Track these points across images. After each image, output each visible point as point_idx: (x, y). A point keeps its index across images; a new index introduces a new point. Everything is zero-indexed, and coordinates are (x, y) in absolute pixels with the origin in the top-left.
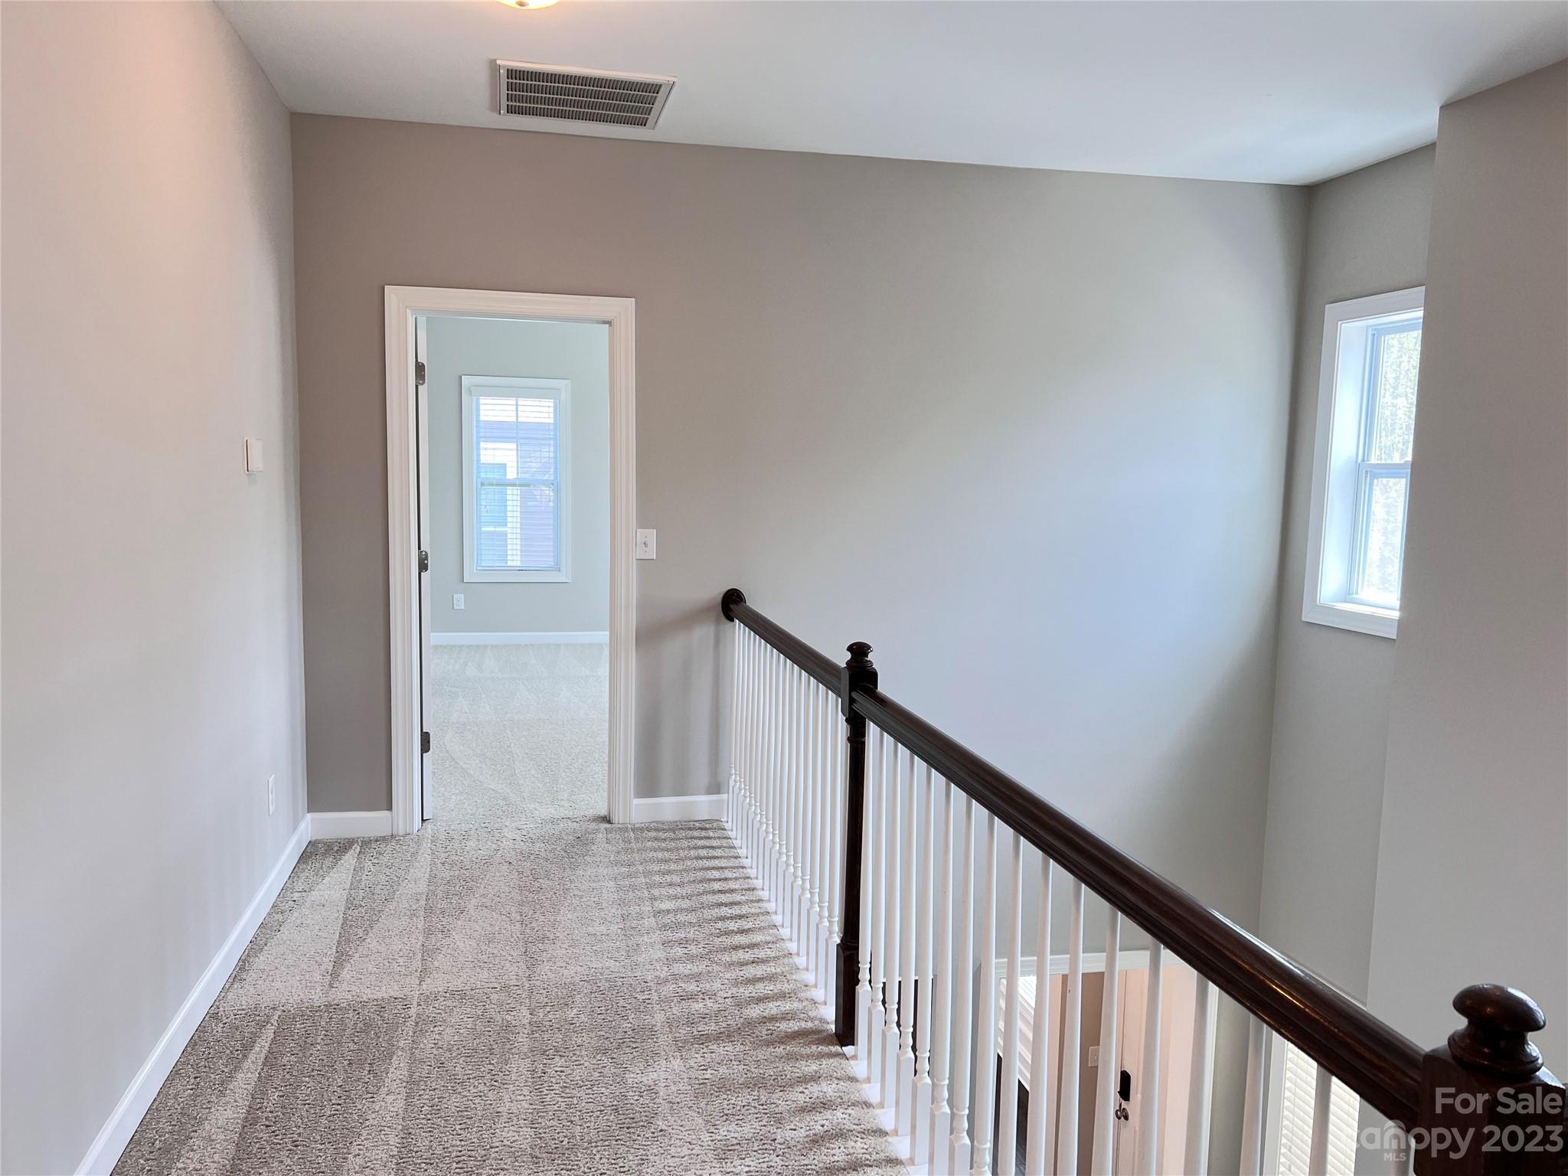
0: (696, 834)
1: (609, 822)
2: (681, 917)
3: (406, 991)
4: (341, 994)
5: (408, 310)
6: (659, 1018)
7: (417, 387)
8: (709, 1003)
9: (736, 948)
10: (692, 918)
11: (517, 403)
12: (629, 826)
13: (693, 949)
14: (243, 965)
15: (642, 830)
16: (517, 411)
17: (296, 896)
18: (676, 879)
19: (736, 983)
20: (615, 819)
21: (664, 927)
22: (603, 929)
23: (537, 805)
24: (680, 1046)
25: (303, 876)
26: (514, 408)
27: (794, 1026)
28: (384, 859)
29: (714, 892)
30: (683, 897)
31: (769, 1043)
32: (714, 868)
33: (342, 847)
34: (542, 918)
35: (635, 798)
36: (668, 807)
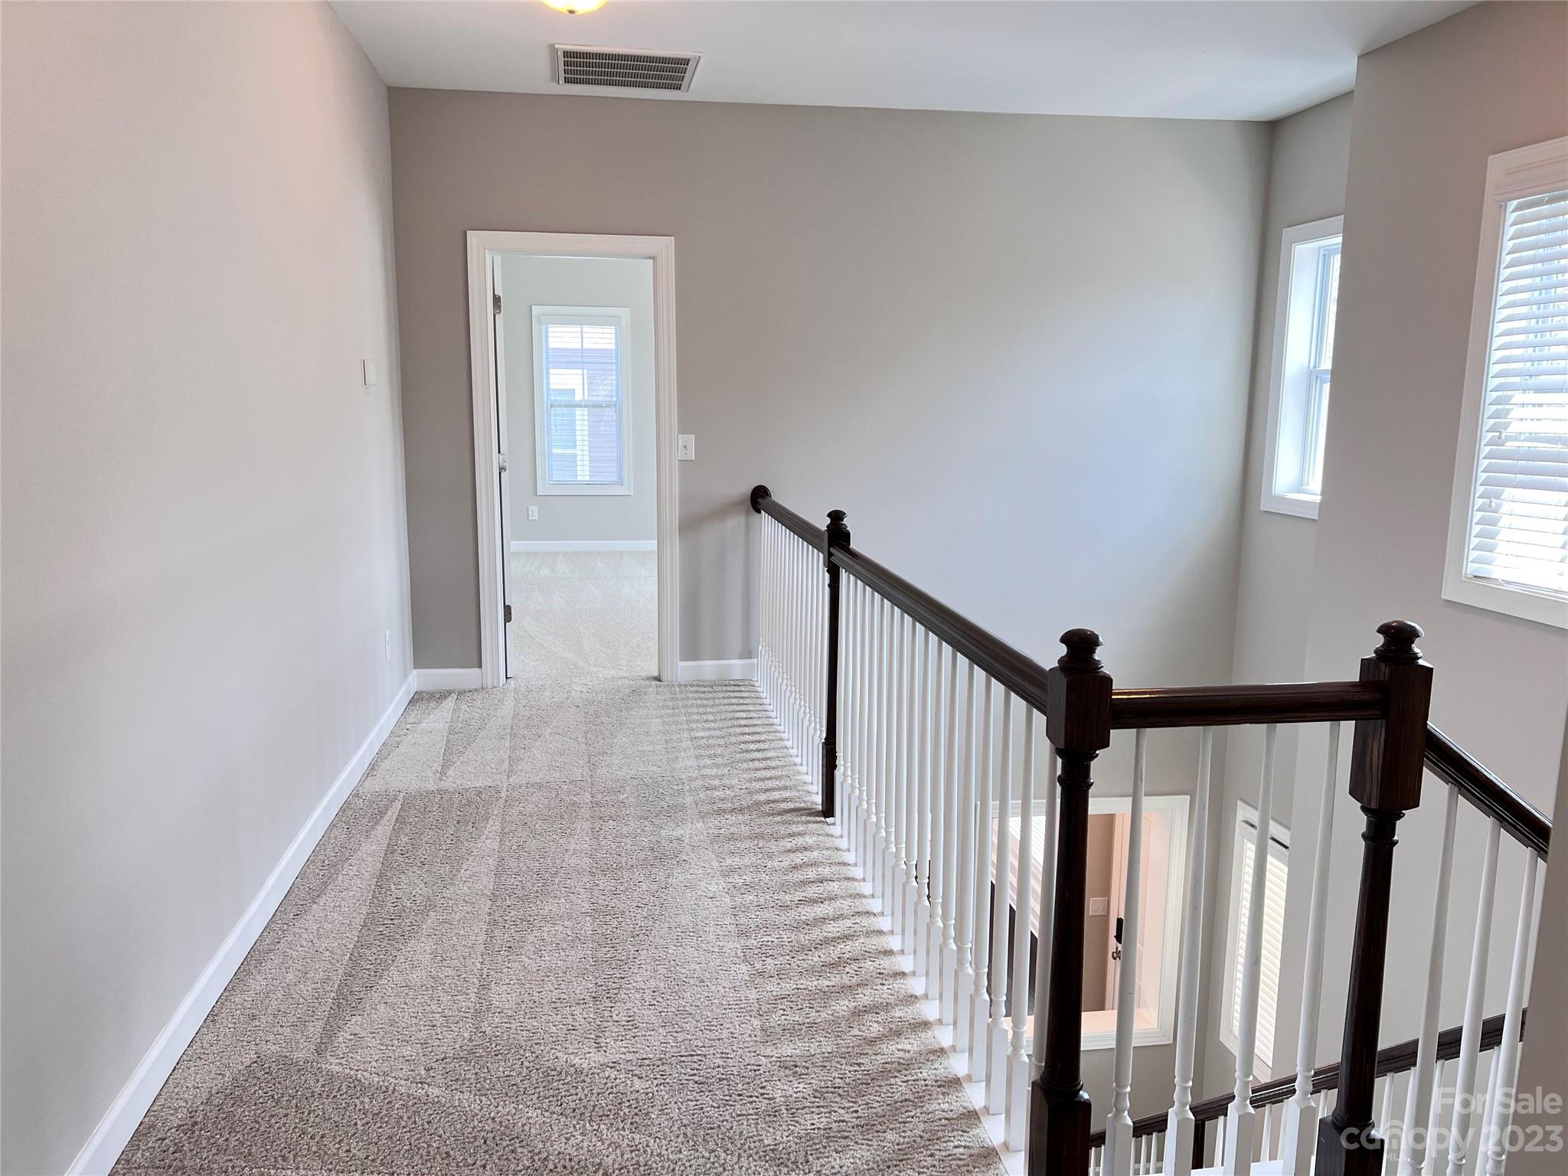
0: (730, 688)
1: (660, 680)
2: (712, 741)
3: (497, 783)
4: (447, 784)
5: (486, 251)
6: (689, 800)
7: (494, 315)
8: (728, 792)
9: (753, 760)
10: (721, 742)
11: (582, 330)
12: (675, 683)
13: (719, 760)
14: (373, 768)
15: (686, 686)
16: (582, 337)
17: (409, 726)
18: (710, 717)
19: (750, 780)
20: (664, 678)
21: (699, 747)
22: (650, 748)
23: (600, 669)
24: (703, 816)
25: (413, 714)
26: (579, 335)
27: (791, 805)
28: (478, 703)
29: (740, 726)
30: (715, 729)
31: (769, 815)
32: (742, 711)
33: (443, 695)
34: (602, 741)
35: (682, 660)
36: (708, 668)
